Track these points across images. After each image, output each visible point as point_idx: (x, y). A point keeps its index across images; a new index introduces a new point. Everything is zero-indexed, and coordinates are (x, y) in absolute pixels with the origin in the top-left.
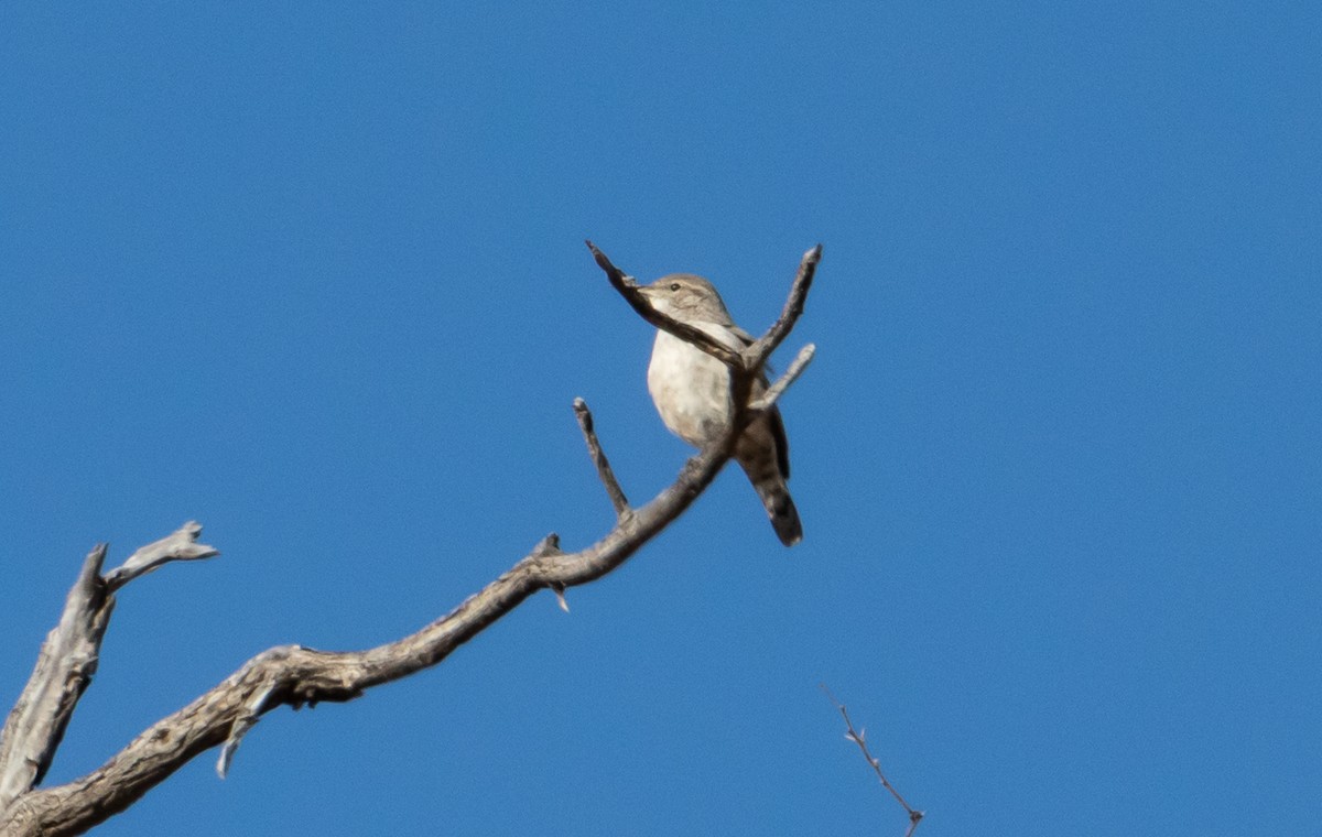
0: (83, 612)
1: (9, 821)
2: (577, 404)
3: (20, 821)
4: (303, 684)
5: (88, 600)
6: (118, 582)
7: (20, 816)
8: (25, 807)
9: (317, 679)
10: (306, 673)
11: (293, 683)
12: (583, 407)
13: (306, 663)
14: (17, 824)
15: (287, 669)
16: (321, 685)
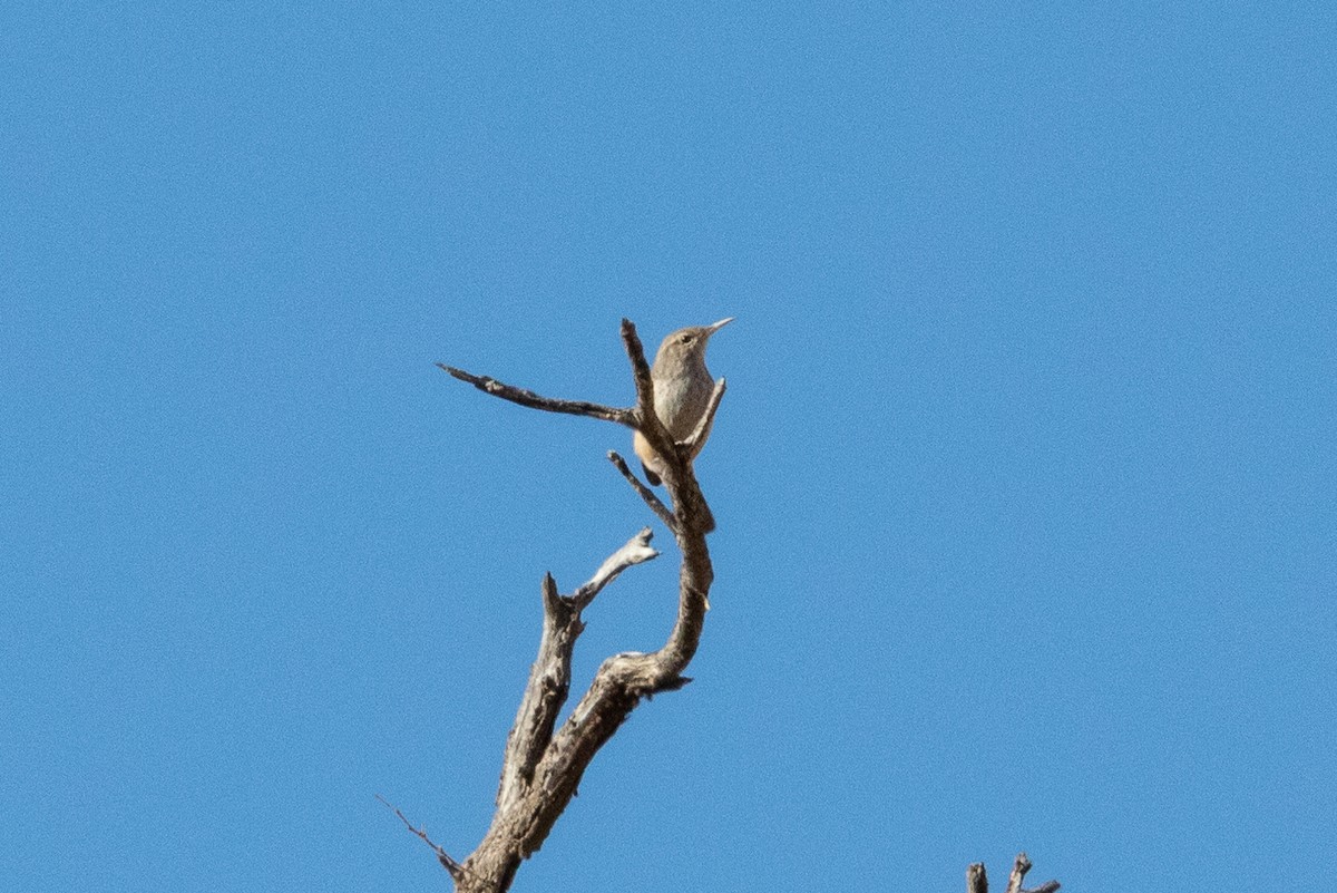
0: (553, 632)
1: (493, 839)
2: (610, 456)
3: (500, 837)
4: (630, 685)
5: (554, 622)
6: (587, 597)
7: (500, 833)
8: (503, 823)
9: (639, 679)
10: (627, 677)
11: (622, 687)
12: (615, 456)
13: (624, 669)
14: (498, 840)
15: (612, 677)
16: (642, 684)
